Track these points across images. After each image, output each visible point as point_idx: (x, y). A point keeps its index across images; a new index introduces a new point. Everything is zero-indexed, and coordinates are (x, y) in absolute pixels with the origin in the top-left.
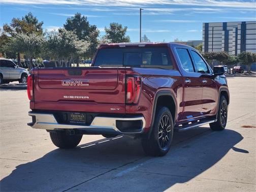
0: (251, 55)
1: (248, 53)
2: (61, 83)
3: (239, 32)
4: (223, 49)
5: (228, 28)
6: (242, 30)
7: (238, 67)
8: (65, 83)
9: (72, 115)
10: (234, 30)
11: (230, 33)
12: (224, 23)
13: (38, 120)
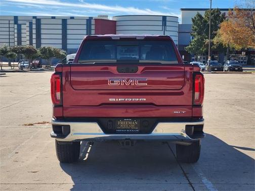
0: (52, 50)
1: (49, 48)
2: (106, 82)
3: (34, 26)
4: (16, 43)
5: (19, 22)
6: (36, 24)
7: (37, 62)
8: (113, 82)
9: (121, 123)
10: (28, 24)
11: (23, 27)
12: (15, 17)
13: (73, 130)
